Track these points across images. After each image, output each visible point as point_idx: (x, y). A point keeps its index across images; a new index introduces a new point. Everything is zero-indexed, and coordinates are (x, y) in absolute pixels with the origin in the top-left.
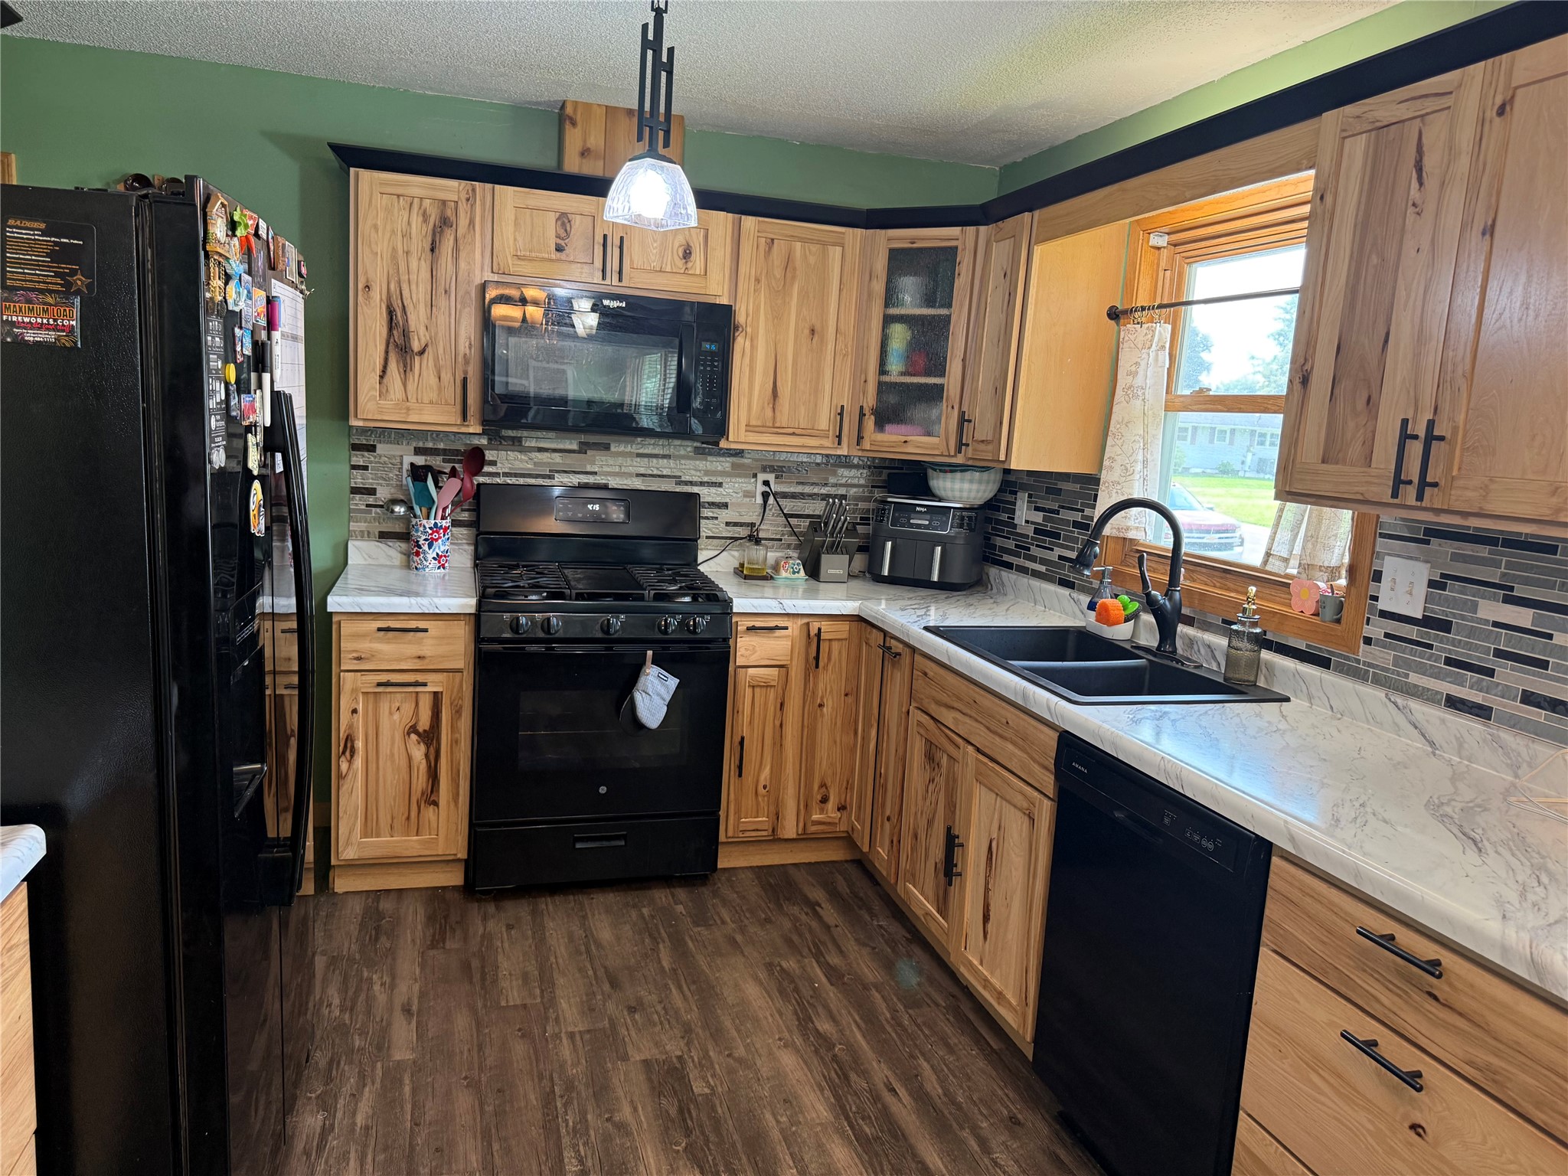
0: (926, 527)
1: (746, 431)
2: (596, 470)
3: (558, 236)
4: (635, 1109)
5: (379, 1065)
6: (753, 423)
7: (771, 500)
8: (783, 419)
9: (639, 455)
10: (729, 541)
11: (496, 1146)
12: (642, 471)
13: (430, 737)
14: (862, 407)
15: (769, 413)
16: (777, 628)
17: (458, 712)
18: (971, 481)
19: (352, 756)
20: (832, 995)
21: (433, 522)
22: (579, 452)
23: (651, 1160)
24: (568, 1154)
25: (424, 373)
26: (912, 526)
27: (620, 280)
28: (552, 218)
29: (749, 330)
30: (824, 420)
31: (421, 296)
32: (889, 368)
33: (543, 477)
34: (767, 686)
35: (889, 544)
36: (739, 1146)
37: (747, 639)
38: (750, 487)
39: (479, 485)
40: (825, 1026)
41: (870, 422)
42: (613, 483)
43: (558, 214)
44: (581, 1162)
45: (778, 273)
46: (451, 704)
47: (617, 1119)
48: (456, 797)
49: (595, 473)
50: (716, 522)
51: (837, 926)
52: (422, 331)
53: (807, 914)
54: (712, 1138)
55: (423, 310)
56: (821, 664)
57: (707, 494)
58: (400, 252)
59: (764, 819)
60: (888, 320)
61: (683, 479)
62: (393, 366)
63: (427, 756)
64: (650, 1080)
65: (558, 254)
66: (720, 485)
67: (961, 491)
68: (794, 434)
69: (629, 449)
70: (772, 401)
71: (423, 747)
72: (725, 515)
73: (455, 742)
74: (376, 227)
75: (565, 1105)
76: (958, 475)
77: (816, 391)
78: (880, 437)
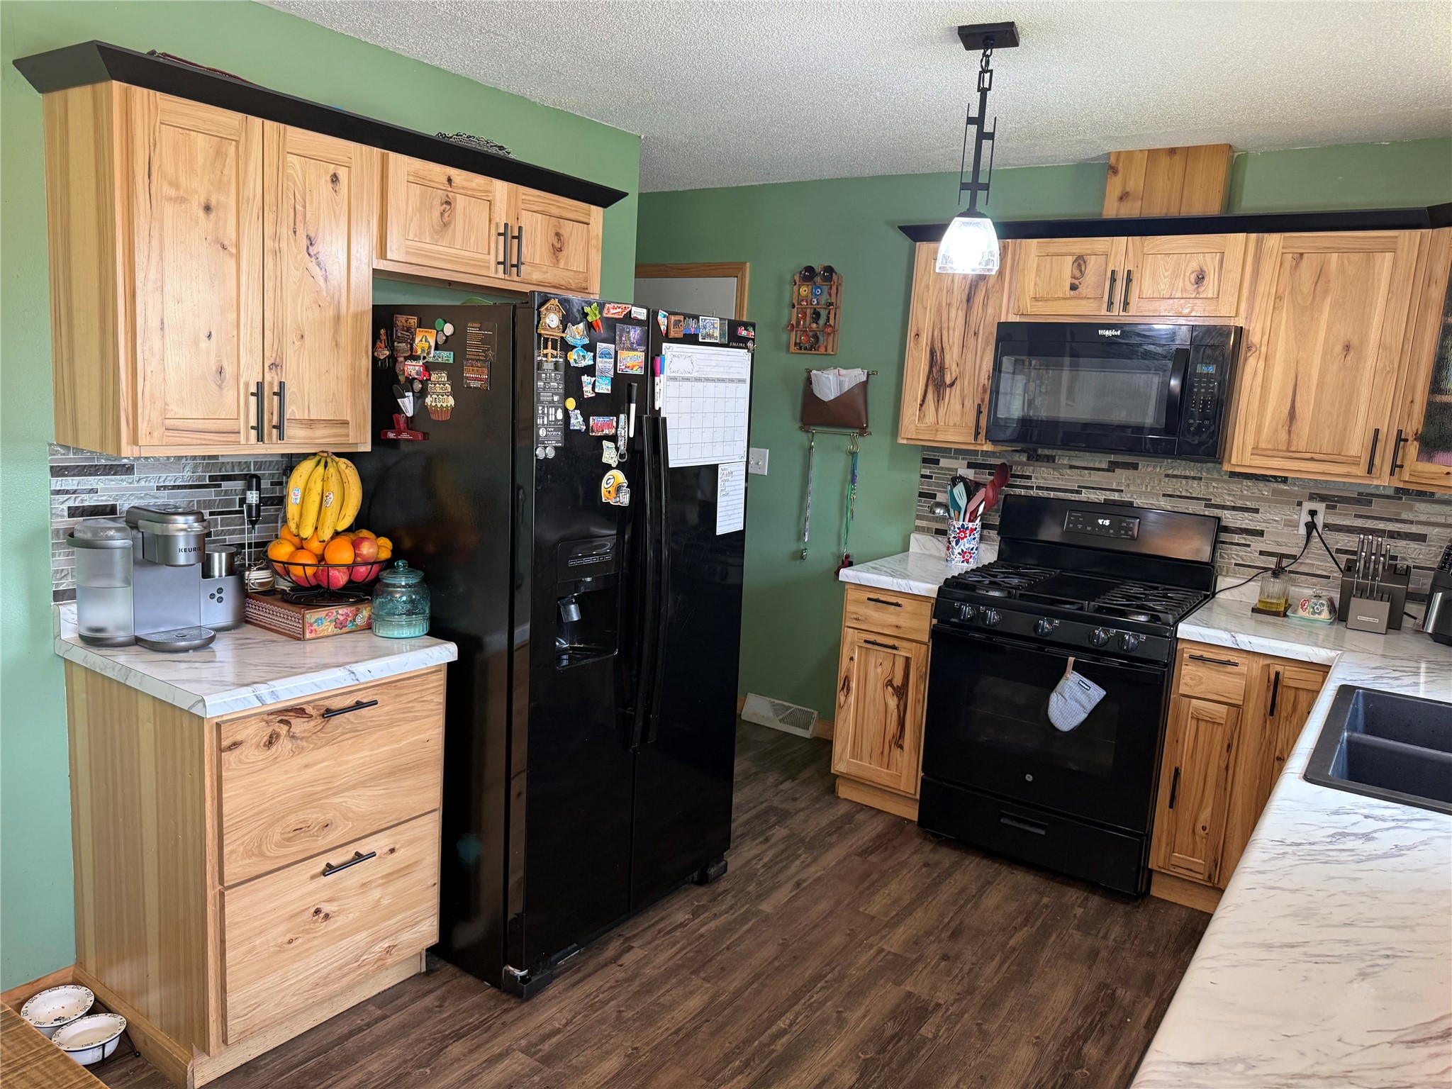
1: (1252, 454)
2: (1123, 488)
3: (1074, 277)
6: (1263, 445)
8: (1301, 442)
9: (1168, 476)
12: (1170, 491)
14: (1404, 431)
15: (1283, 436)
17: (921, 677)
19: (848, 693)
22: (1108, 470)
25: (952, 401)
27: (1122, 310)
28: (1069, 261)
29: (1264, 349)
30: (1357, 445)
31: (956, 340)
33: (1072, 491)
34: (1214, 723)
35: (1439, 596)
37: (1194, 668)
38: (1294, 517)
39: (1011, 496)
40: (1092, 1051)
41: (1413, 449)
42: (1139, 501)
43: (1075, 257)
44: (791, 1025)
45: (1307, 287)
46: (917, 669)
47: (845, 1015)
48: (916, 747)
50: (1248, 549)
52: (954, 366)
55: (956, 350)
57: (1243, 521)
58: (944, 305)
59: (1200, 861)
61: (1213, 502)
62: (930, 396)
63: (898, 706)
64: (898, 1006)
65: (1072, 292)
66: (1256, 511)
68: (1312, 459)
70: (1288, 423)
71: (896, 699)
72: (1257, 544)
73: (918, 701)
74: (927, 287)
77: (1347, 412)
78: (1426, 467)
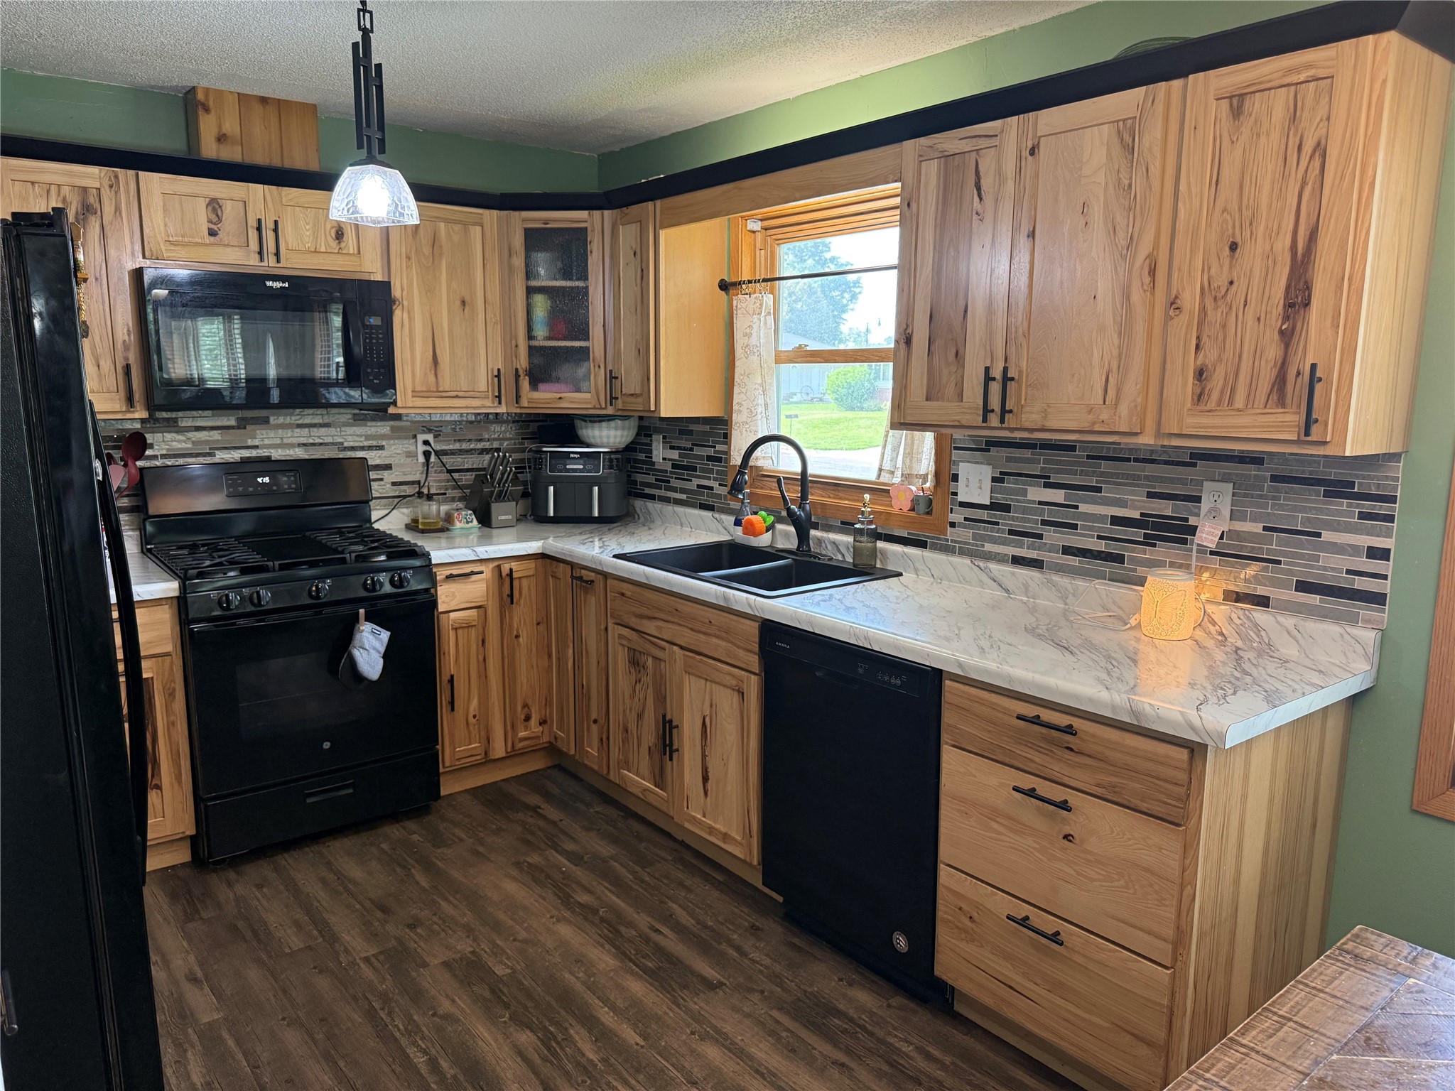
0: (581, 471)
1: (413, 396)
2: (257, 444)
3: (210, 221)
4: (453, 1001)
5: (190, 1030)
6: (418, 389)
7: (433, 458)
8: (446, 383)
9: (299, 426)
10: (396, 500)
11: (342, 1064)
12: (304, 440)
14: (517, 369)
15: (432, 379)
16: (473, 573)
17: (171, 695)
18: (616, 429)
20: (579, 873)
22: (238, 427)
23: (486, 1035)
24: (411, 1051)
26: (569, 470)
27: (278, 261)
28: (202, 204)
29: (405, 303)
30: (484, 383)
32: (535, 333)
33: (204, 455)
34: (468, 627)
35: (551, 488)
36: (553, 1003)
37: (447, 587)
38: (412, 448)
39: (141, 469)
40: (583, 898)
41: (525, 383)
42: (277, 454)
43: (208, 200)
44: (425, 1052)
45: (427, 250)
46: (163, 688)
47: (441, 1012)
48: (178, 777)
49: (256, 447)
50: (382, 483)
51: (561, 820)
53: (531, 817)
54: (530, 1004)
56: (515, 600)
57: (374, 458)
59: (477, 745)
60: (530, 291)
61: (346, 444)
64: (455, 976)
65: (212, 239)
66: (381, 448)
67: (608, 437)
68: (457, 397)
69: (288, 420)
70: (433, 368)
72: (388, 476)
73: (171, 725)
75: (390, 1014)
76: (604, 424)
77: (472, 356)
78: (535, 395)
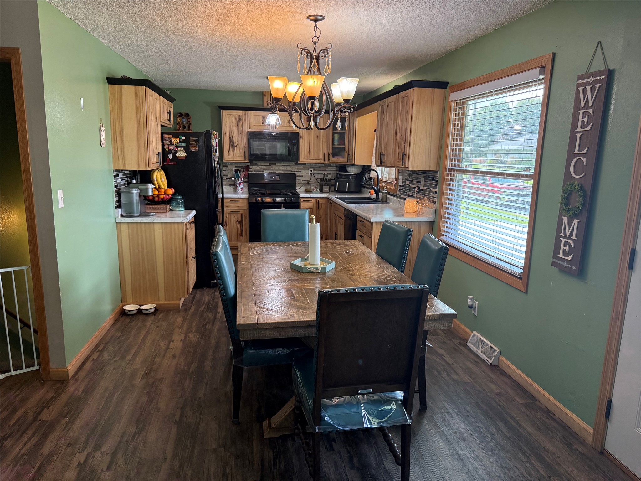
0: (345, 179)
1: (303, 159)
3: (262, 121)
6: (305, 157)
7: (313, 175)
8: (312, 156)
9: (282, 166)
10: (303, 184)
12: (283, 169)
13: (241, 223)
14: (329, 153)
15: (309, 155)
16: (310, 200)
17: (246, 218)
18: (354, 168)
19: (226, 226)
21: (239, 181)
22: (269, 165)
25: (237, 150)
26: (342, 179)
27: (275, 129)
28: (261, 117)
29: (303, 137)
30: (321, 156)
31: (236, 135)
32: (335, 144)
33: (262, 171)
35: (337, 183)
37: (303, 203)
38: (308, 172)
39: (249, 173)
41: (331, 156)
42: (277, 172)
46: (245, 216)
48: (246, 235)
49: (273, 170)
50: (300, 180)
52: (236, 142)
55: (236, 138)
56: (320, 208)
57: (298, 174)
58: (231, 126)
60: (334, 133)
61: (292, 171)
62: (231, 149)
63: (240, 226)
65: (263, 124)
66: (301, 172)
67: (352, 170)
68: (314, 159)
69: (280, 164)
70: (309, 152)
71: (239, 224)
72: (302, 178)
73: (245, 224)
74: (226, 121)
76: (351, 167)
77: (319, 150)
78: (333, 159)
